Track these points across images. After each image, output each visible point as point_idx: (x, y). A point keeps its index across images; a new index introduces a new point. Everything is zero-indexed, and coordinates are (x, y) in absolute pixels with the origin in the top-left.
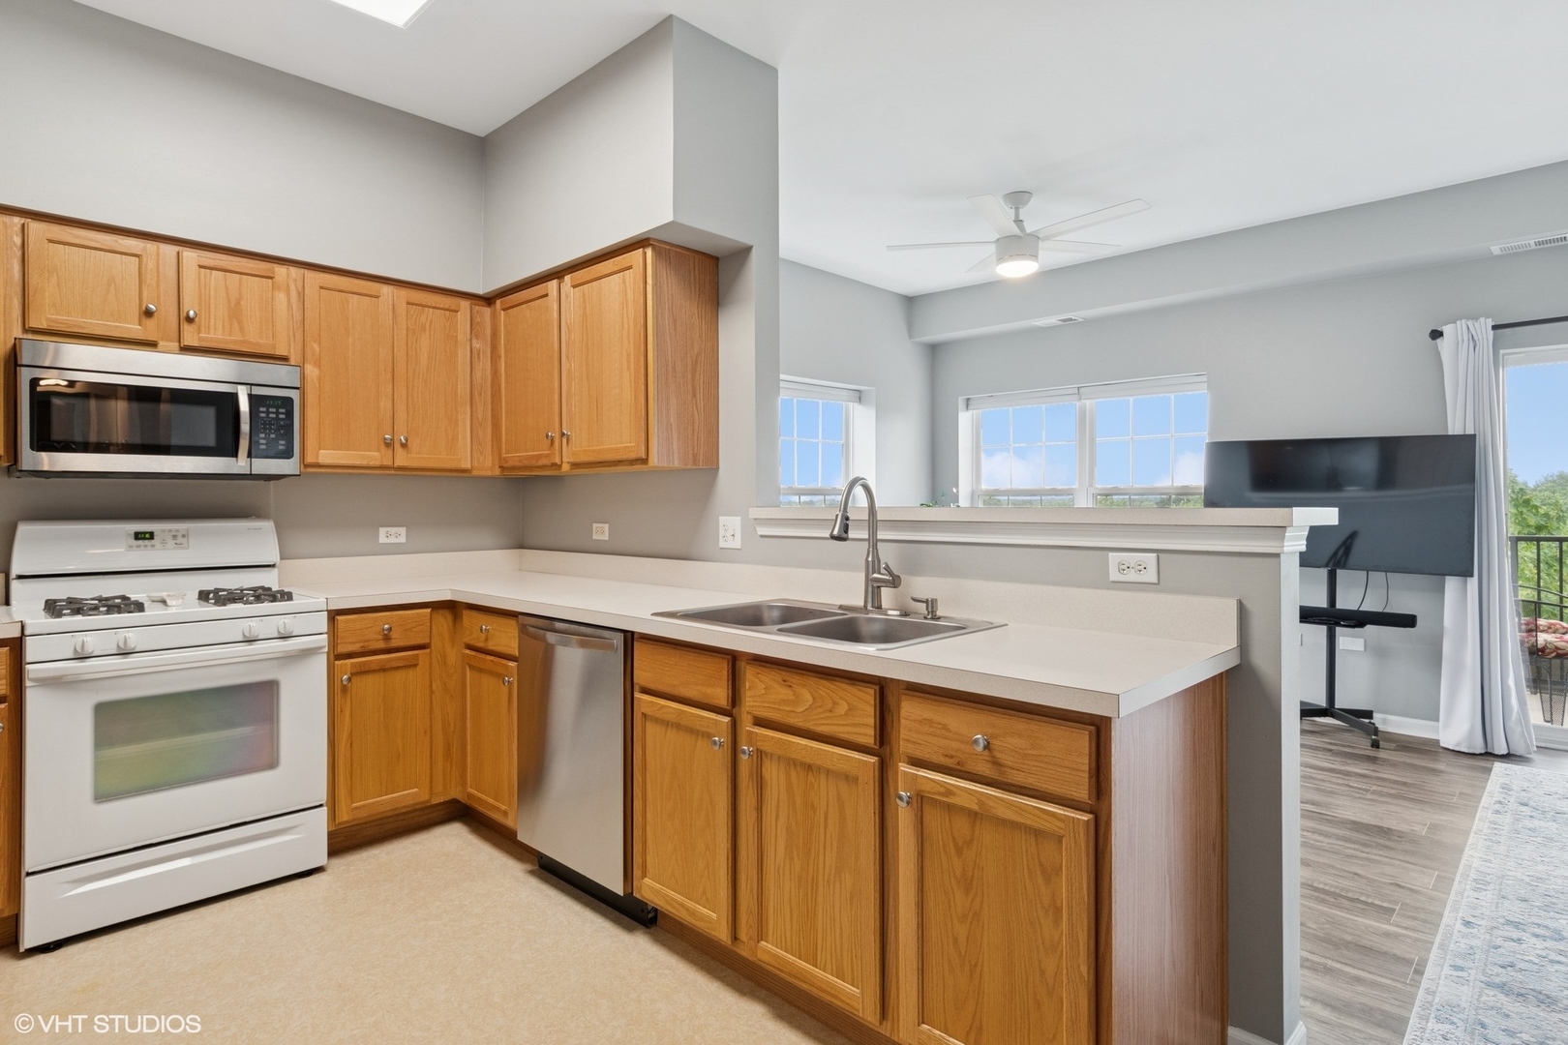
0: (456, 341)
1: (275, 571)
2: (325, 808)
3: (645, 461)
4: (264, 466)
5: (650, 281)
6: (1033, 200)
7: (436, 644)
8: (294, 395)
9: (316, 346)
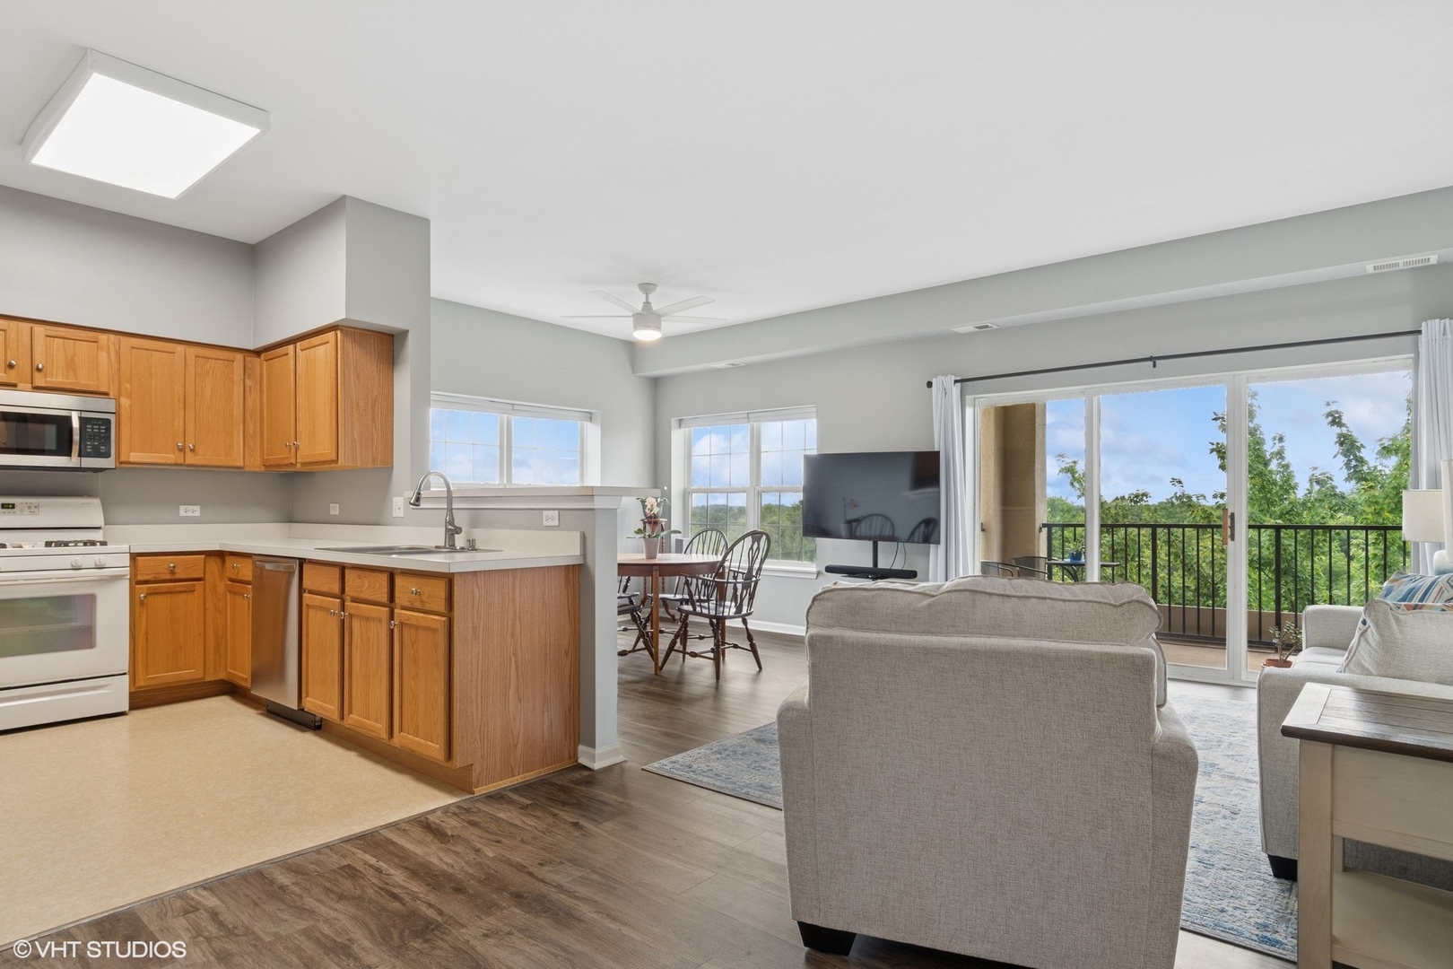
0: (233, 381)
1: (101, 531)
2: (127, 676)
3: (336, 461)
4: (89, 462)
5: (339, 352)
6: (658, 289)
7: (209, 578)
8: (112, 418)
9: (128, 386)
